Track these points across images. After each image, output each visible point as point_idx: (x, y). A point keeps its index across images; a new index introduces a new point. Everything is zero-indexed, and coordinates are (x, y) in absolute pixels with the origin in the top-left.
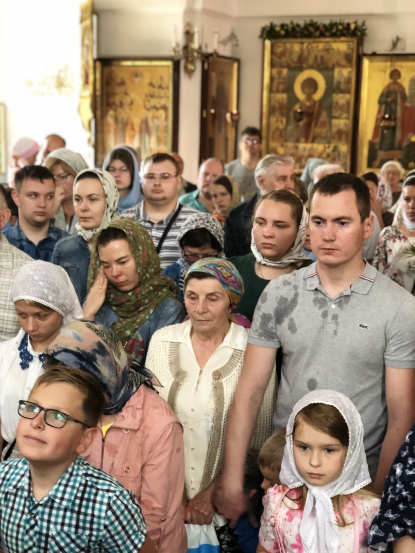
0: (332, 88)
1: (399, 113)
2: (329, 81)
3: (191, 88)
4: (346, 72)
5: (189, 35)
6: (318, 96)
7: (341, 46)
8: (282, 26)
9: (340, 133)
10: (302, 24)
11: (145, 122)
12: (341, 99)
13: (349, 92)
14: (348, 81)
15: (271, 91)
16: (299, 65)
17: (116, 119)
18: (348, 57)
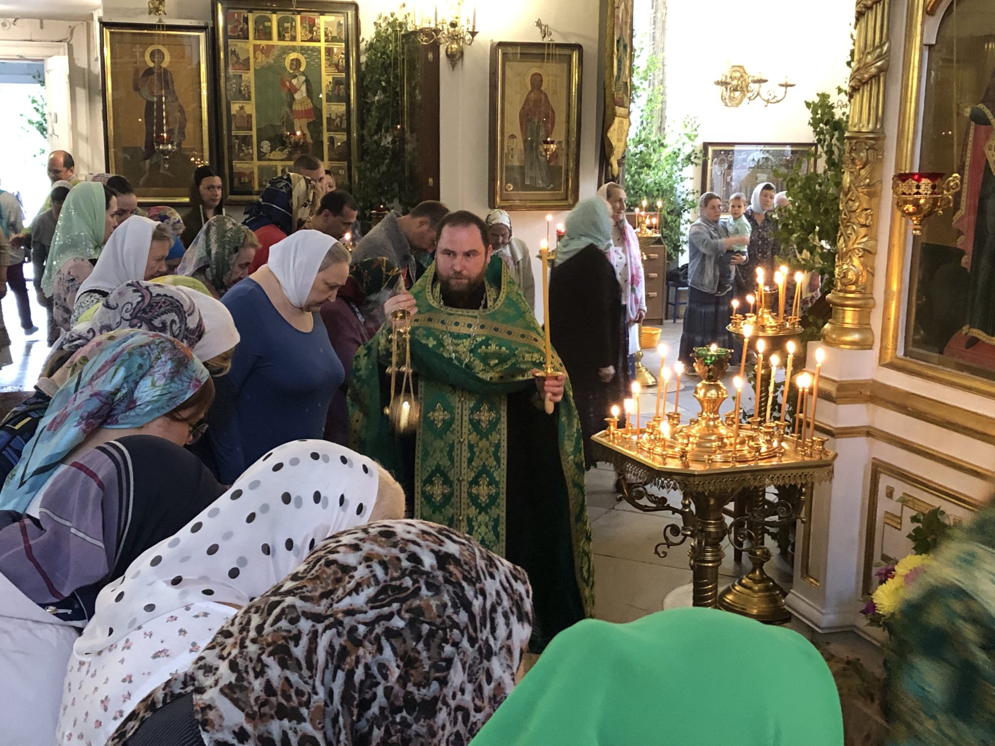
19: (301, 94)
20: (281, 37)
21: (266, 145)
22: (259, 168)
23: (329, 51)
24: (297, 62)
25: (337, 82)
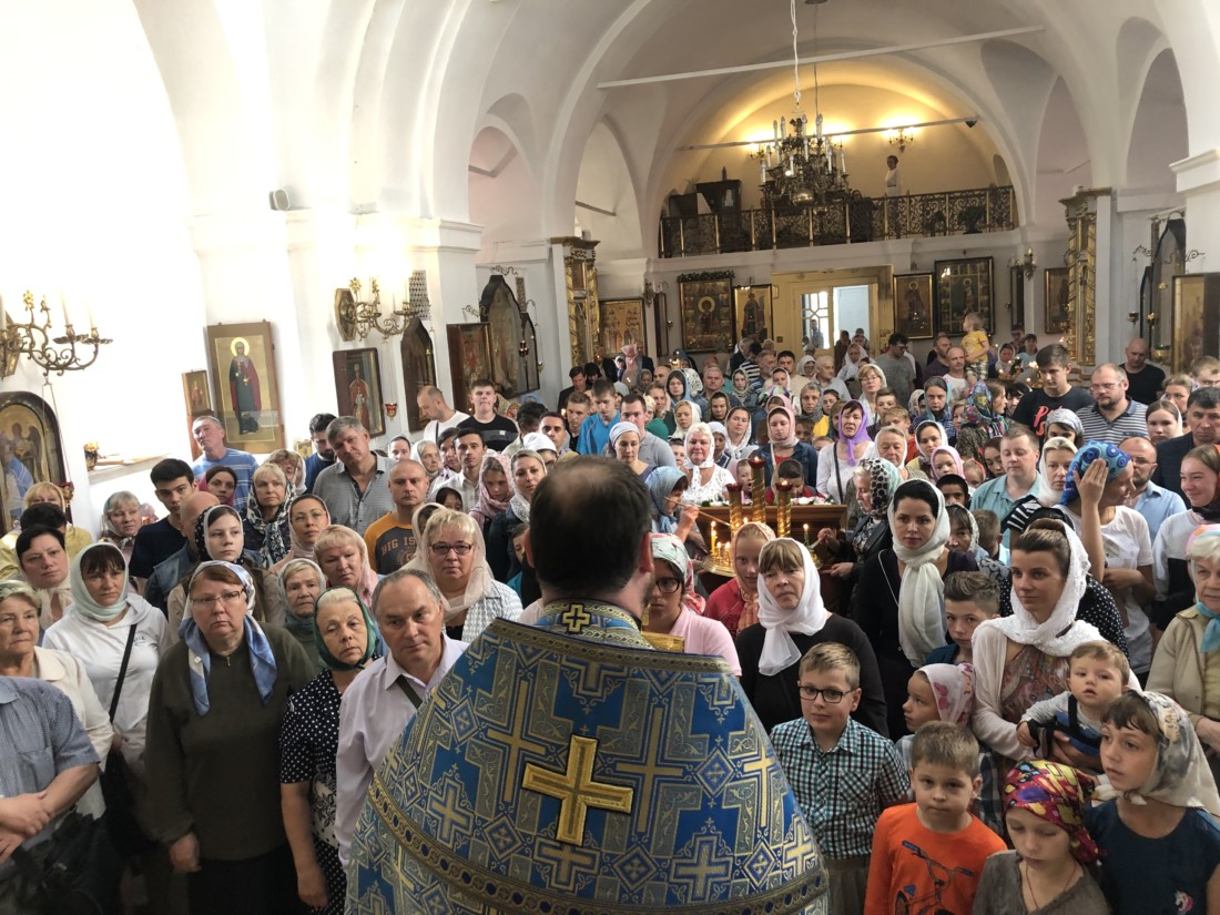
0: (719, 304)
1: (756, 316)
2: (717, 301)
3: (650, 312)
4: (725, 296)
5: (647, 285)
6: (712, 310)
7: (721, 284)
8: (690, 275)
9: (726, 327)
10: (700, 273)
11: (627, 332)
12: (725, 310)
13: (727, 306)
14: (727, 300)
15: (685, 309)
16: (701, 293)
17: (610, 332)
18: (725, 289)
19: (970, 294)
20: (961, 273)
21: (955, 315)
22: (953, 324)
23: (981, 277)
24: (967, 282)
25: (984, 288)
